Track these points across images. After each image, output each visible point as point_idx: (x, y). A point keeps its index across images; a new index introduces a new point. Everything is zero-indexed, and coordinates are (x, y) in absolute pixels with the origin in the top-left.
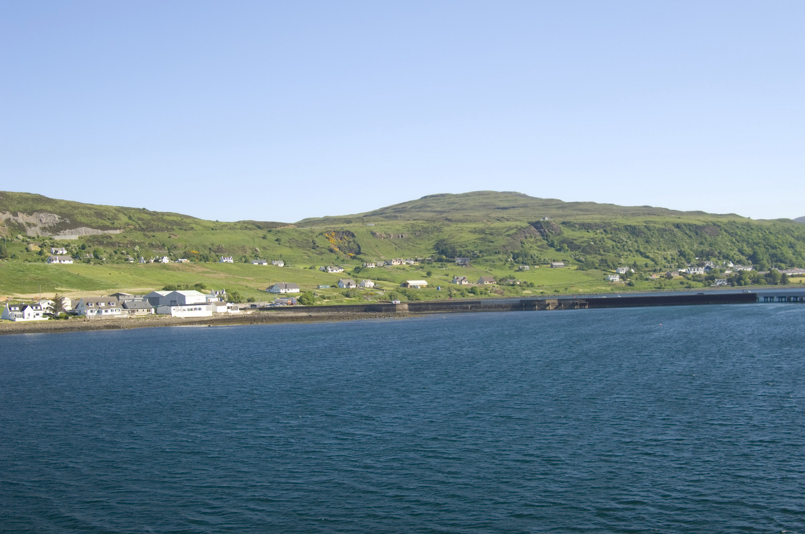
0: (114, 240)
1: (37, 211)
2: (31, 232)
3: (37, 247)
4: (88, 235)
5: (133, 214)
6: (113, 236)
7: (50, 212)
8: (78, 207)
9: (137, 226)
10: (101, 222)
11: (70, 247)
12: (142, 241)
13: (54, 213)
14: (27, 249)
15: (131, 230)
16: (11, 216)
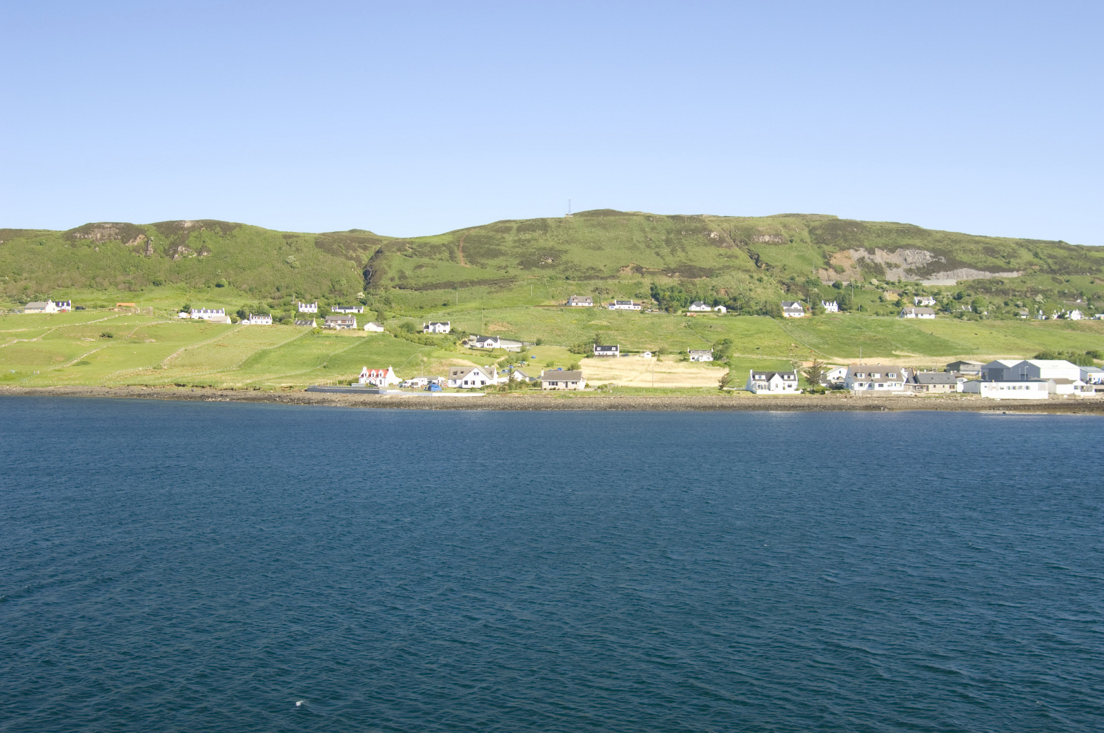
0: (1008, 286)
1: (901, 247)
2: (891, 276)
3: (896, 295)
4: (971, 279)
5: (1042, 249)
6: (1006, 281)
7: (919, 248)
8: (961, 241)
9: (1045, 267)
10: (991, 261)
11: (941, 296)
12: (1049, 288)
13: (925, 250)
14: (880, 298)
15: (1035, 272)
16: (866, 254)
